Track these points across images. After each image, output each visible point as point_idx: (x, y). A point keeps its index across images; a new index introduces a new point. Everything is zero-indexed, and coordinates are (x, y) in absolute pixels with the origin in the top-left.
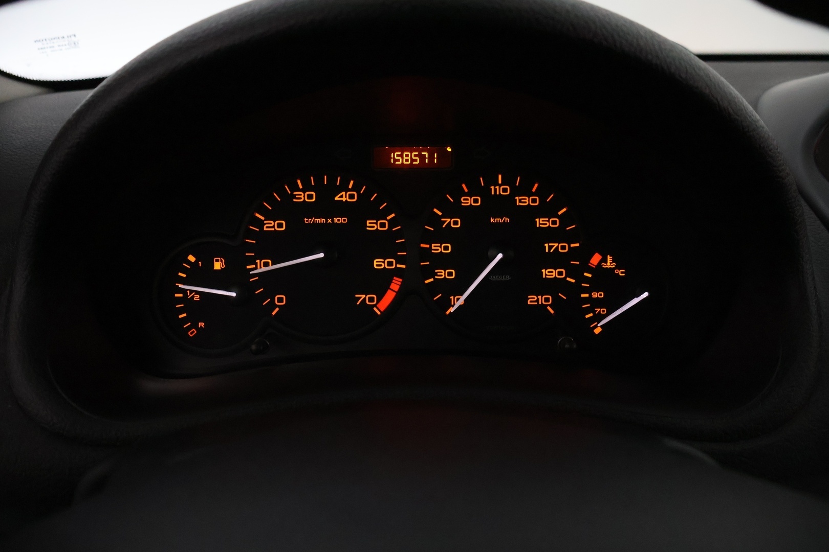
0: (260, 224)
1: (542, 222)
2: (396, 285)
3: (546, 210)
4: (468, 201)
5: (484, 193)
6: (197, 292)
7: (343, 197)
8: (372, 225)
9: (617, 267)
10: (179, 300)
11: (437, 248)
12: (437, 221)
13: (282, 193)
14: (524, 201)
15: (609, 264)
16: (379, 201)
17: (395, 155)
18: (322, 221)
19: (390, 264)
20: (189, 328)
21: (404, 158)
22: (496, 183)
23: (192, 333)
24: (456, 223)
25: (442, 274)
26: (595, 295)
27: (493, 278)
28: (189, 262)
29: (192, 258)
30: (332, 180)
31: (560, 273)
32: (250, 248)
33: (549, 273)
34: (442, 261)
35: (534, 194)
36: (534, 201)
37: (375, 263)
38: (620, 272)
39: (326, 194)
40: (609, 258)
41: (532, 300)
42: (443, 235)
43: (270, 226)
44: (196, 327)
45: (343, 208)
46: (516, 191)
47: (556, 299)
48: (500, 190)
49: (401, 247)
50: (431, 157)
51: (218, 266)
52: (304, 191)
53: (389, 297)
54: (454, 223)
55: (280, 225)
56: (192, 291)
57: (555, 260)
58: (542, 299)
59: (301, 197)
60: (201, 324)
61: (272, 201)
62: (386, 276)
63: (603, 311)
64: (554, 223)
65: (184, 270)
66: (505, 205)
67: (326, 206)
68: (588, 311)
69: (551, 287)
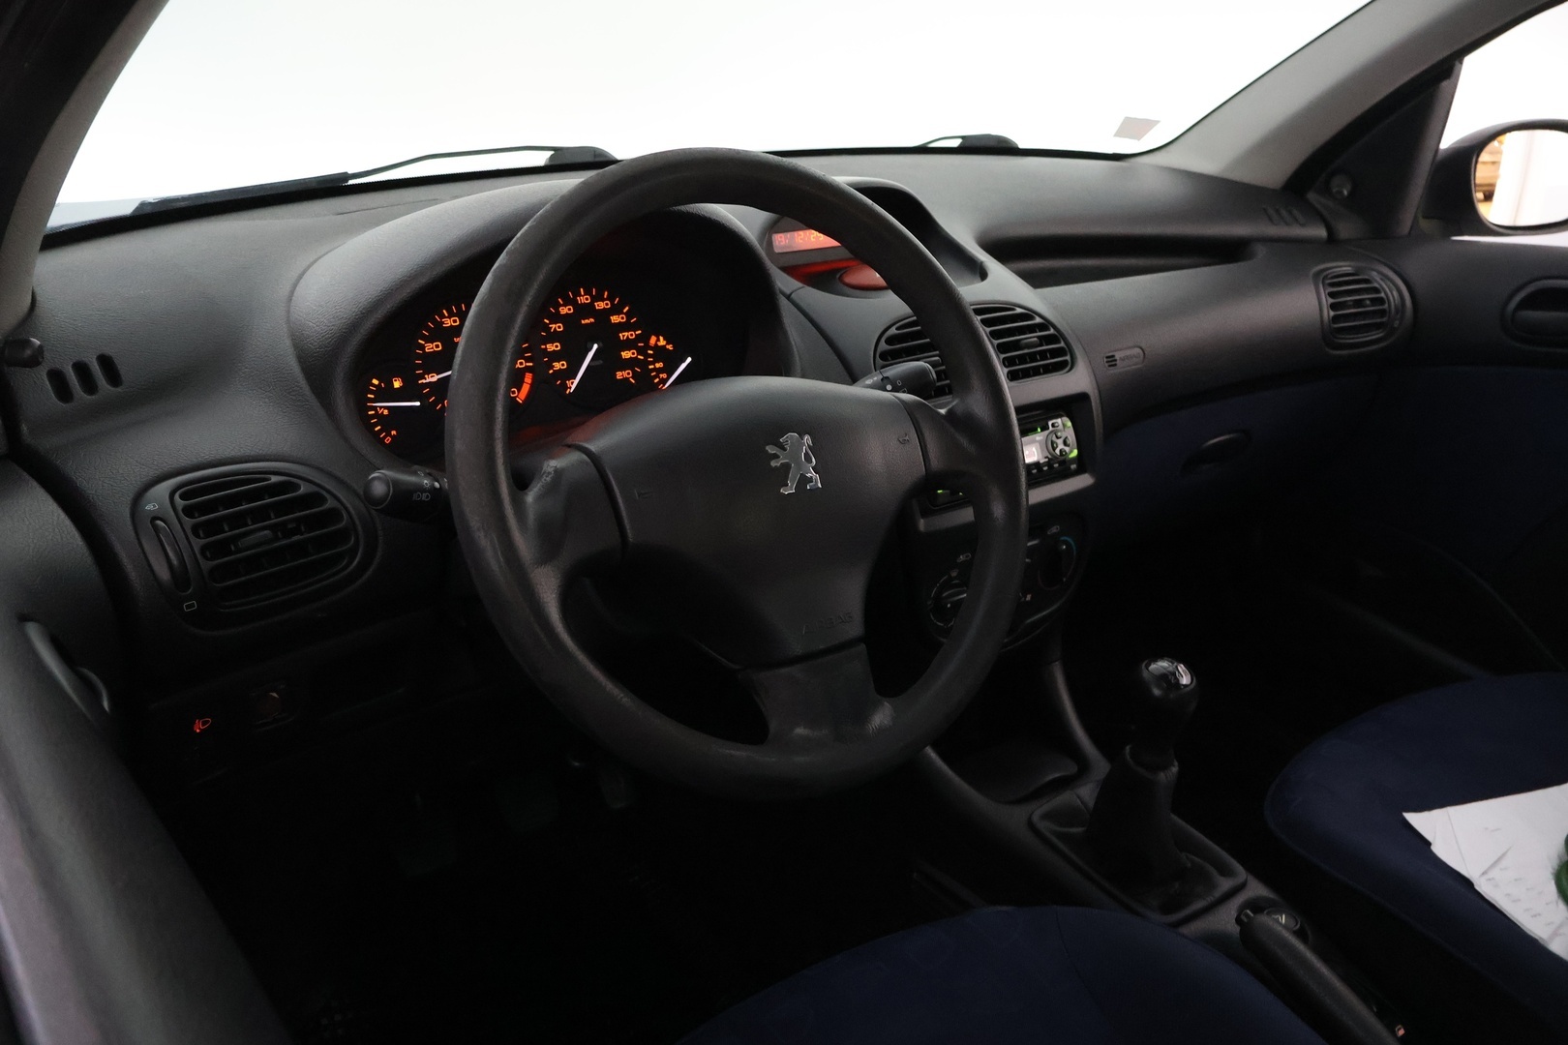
0: (422, 347)
1: (615, 319)
2: (528, 378)
3: (616, 310)
4: (564, 310)
5: (574, 303)
6: (385, 408)
9: (668, 344)
10: (373, 417)
11: (551, 347)
12: (547, 328)
13: (434, 321)
14: (600, 305)
15: (662, 342)
19: (521, 364)
20: (385, 437)
22: (580, 295)
23: (388, 440)
24: (559, 327)
25: (557, 366)
26: (658, 365)
28: (374, 385)
29: (375, 382)
31: (633, 354)
32: (419, 367)
33: (626, 355)
34: (556, 356)
35: (606, 300)
36: (607, 304)
38: (670, 347)
40: (661, 338)
41: (619, 375)
42: (553, 337)
43: (430, 347)
44: (390, 435)
46: (594, 299)
47: (634, 372)
48: (583, 299)
49: (528, 350)
51: (397, 384)
52: (449, 317)
53: (526, 388)
54: (558, 327)
55: (437, 346)
56: (381, 407)
57: (629, 345)
58: (625, 374)
59: (449, 323)
60: (394, 433)
61: (428, 329)
62: (521, 373)
63: (664, 376)
64: (623, 318)
65: (372, 392)
66: (588, 310)
68: (657, 376)
69: (629, 364)
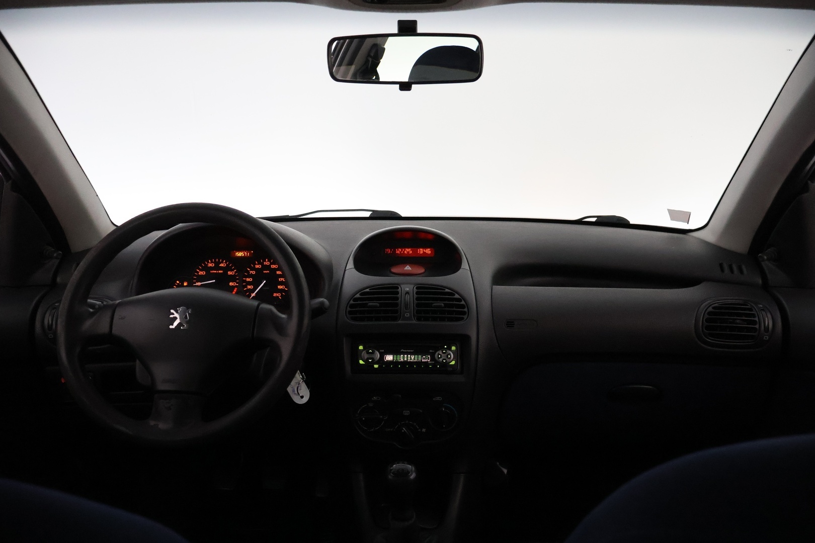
0: (198, 272)
1: (278, 273)
2: (236, 290)
4: (257, 266)
5: (262, 264)
7: (222, 265)
8: (230, 273)
11: (248, 280)
12: (248, 272)
13: (205, 264)
14: (273, 266)
16: (232, 266)
17: (237, 253)
18: (215, 272)
19: (234, 284)
21: (240, 254)
22: (265, 261)
25: (249, 287)
27: (265, 288)
28: (177, 283)
29: (178, 282)
30: (219, 260)
31: (283, 287)
32: (195, 279)
33: (280, 287)
34: (249, 283)
36: (276, 267)
37: (230, 283)
39: (217, 264)
41: (275, 295)
42: (250, 276)
43: (201, 273)
45: (221, 268)
46: (271, 264)
47: (282, 294)
48: (267, 263)
49: (237, 279)
50: (247, 254)
51: (185, 284)
52: (211, 263)
54: (253, 272)
55: (204, 273)
57: (282, 283)
58: (278, 295)
59: (210, 265)
61: (202, 266)
62: (233, 287)
65: (176, 286)
66: (268, 267)
67: (217, 267)
69: (281, 291)
